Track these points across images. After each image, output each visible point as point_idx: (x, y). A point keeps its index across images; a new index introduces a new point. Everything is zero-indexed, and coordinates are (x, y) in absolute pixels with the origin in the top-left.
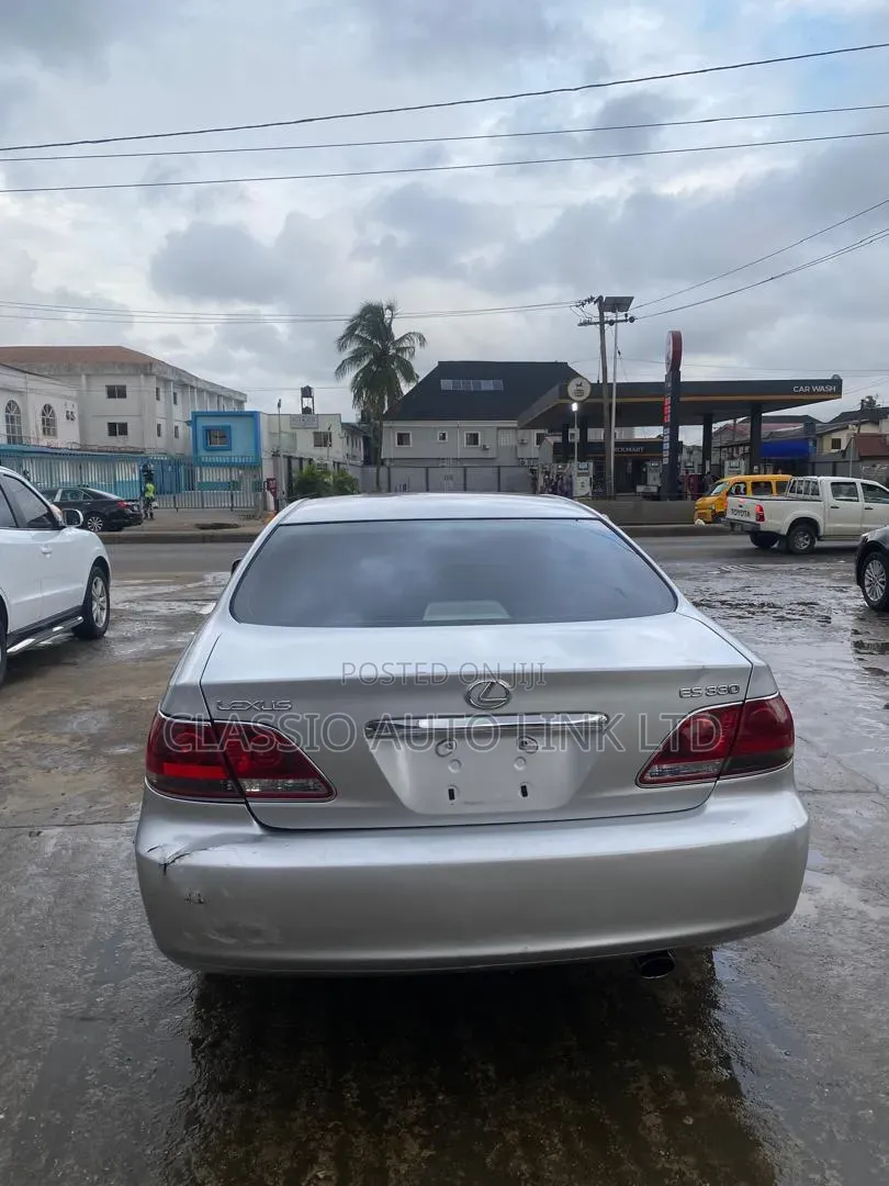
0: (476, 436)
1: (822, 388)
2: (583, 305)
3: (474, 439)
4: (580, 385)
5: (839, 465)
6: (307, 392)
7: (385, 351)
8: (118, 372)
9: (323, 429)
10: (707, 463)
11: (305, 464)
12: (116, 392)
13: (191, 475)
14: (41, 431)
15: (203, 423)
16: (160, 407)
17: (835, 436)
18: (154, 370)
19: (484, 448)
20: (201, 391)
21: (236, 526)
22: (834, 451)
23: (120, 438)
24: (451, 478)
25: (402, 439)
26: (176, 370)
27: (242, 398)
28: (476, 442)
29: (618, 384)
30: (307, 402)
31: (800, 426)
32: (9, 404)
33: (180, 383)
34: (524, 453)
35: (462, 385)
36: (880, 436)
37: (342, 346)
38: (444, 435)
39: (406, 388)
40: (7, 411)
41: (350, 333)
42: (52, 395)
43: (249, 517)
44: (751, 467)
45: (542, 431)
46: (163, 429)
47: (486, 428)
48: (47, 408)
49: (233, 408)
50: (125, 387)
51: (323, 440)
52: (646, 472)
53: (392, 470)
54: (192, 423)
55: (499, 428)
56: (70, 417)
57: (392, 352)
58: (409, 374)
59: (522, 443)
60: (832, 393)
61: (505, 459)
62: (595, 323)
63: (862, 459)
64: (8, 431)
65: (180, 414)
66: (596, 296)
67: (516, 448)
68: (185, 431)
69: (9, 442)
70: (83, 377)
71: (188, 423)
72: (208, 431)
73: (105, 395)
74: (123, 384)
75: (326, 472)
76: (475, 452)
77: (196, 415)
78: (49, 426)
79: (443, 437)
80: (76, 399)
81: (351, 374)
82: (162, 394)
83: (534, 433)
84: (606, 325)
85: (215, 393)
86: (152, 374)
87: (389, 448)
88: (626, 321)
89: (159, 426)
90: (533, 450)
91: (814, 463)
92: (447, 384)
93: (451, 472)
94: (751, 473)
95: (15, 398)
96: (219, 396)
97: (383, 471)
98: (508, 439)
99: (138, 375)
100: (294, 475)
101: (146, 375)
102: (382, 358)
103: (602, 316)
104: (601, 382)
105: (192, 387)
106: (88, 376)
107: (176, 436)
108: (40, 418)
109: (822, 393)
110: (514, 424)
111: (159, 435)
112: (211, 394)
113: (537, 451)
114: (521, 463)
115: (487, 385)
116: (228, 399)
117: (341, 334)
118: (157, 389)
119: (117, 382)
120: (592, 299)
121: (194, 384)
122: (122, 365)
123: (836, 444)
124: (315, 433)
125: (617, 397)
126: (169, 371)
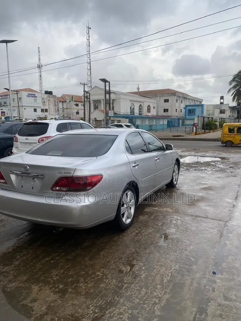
6: (222, 98)
8: (167, 95)
9: (223, 108)
12: (166, 101)
13: (183, 122)
14: (147, 112)
15: (188, 108)
16: (177, 104)
18: (176, 94)
20: (189, 99)
21: (183, 136)
23: (166, 113)
26: (182, 94)
27: (202, 101)
30: (222, 101)
32: (140, 105)
33: (184, 97)
37: (230, 84)
40: (139, 107)
42: (150, 102)
43: (188, 134)
46: (178, 110)
48: (149, 106)
49: (198, 103)
50: (169, 99)
51: (222, 112)
54: (185, 108)
56: (154, 108)
64: (139, 112)
65: (183, 106)
68: (183, 110)
69: (139, 115)
70: (159, 97)
71: (184, 108)
72: (190, 110)
73: (164, 102)
74: (168, 99)
75: (216, 121)
77: (186, 106)
78: (149, 110)
80: (156, 103)
81: (232, 92)
82: (178, 101)
85: (194, 99)
86: (175, 95)
89: (176, 109)
95: (142, 104)
96: (195, 100)
99: (172, 96)
100: (205, 122)
101: (174, 96)
105: (187, 98)
106: (160, 97)
107: (181, 112)
108: (147, 108)
111: (176, 112)
112: (192, 100)
116: (197, 101)
118: (177, 99)
119: (166, 98)
121: (187, 97)
122: (168, 94)
124: (220, 110)
126: (180, 94)
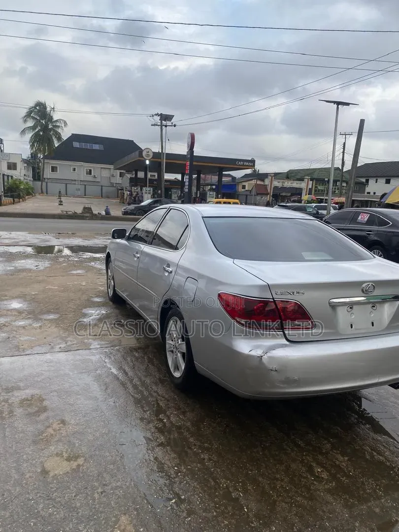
0: (90, 170)
1: (247, 164)
2: (153, 116)
3: (90, 172)
4: (148, 152)
5: (248, 196)
7: (47, 126)
9: (12, 161)
10: (198, 192)
11: (10, 178)
17: (244, 184)
19: (95, 177)
22: (243, 190)
24: (79, 190)
25: (54, 169)
28: (90, 174)
29: (166, 154)
31: (230, 178)
34: (113, 181)
35: (84, 146)
36: (265, 185)
37: (25, 121)
38: (75, 169)
39: (56, 144)
41: (28, 115)
44: (218, 195)
45: (122, 171)
47: (96, 168)
51: (12, 166)
52: (171, 194)
53: (49, 184)
55: (101, 168)
57: (50, 127)
58: (59, 138)
59: (113, 176)
60: (251, 166)
61: (105, 183)
62: (158, 125)
63: (258, 194)
66: (160, 113)
67: (110, 178)
75: (21, 183)
76: (89, 178)
79: (74, 170)
81: (29, 135)
83: (118, 172)
84: (163, 127)
87: (48, 173)
88: (172, 126)
90: (118, 180)
91: (238, 195)
92: (76, 145)
93: (79, 187)
94: (218, 198)
97: (44, 184)
98: (106, 174)
100: (5, 184)
102: (45, 128)
103: (161, 123)
104: (160, 152)
109: (247, 166)
110: (112, 167)
113: (121, 180)
114: (112, 185)
115: (96, 147)
117: (25, 115)
120: (158, 114)
123: (244, 187)
124: (8, 163)
125: (166, 159)
